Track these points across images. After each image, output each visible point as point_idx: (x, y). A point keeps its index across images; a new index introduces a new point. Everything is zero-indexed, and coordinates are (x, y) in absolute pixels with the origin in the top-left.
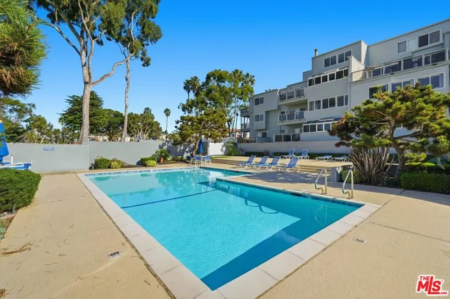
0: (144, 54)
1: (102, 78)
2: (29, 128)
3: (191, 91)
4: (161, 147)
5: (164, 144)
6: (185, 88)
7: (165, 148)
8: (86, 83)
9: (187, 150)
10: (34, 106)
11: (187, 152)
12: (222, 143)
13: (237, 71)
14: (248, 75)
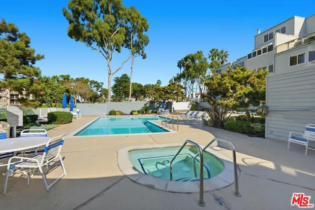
0: (143, 52)
1: (117, 71)
2: (101, 95)
3: (182, 68)
4: (145, 105)
5: (147, 103)
6: (178, 66)
7: (148, 105)
8: (109, 74)
9: (161, 106)
10: (103, 84)
11: (161, 108)
12: (189, 103)
13: (213, 50)
14: (222, 51)
